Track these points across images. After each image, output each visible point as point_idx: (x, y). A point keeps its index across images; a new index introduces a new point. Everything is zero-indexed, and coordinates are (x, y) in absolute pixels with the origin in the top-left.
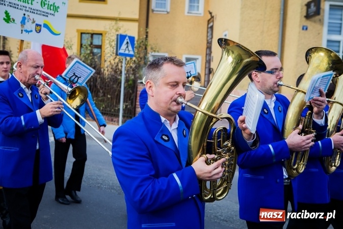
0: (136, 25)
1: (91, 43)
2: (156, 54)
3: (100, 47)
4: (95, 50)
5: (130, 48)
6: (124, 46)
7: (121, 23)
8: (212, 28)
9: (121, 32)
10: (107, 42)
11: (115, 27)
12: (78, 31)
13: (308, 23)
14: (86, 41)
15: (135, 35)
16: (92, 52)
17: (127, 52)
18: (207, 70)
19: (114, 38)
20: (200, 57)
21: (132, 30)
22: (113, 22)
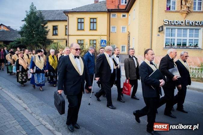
0: (106, 37)
1: (93, 43)
2: (113, 45)
3: (96, 44)
4: (94, 45)
5: (105, 44)
6: (103, 43)
7: (102, 37)
8: (129, 36)
9: (102, 39)
10: (98, 42)
11: (100, 38)
12: (89, 39)
13: (159, 34)
14: (92, 42)
15: (106, 39)
16: (93, 46)
17: (104, 45)
18: (128, 49)
19: (100, 41)
20: (126, 46)
21: (105, 38)
22: (99, 36)
